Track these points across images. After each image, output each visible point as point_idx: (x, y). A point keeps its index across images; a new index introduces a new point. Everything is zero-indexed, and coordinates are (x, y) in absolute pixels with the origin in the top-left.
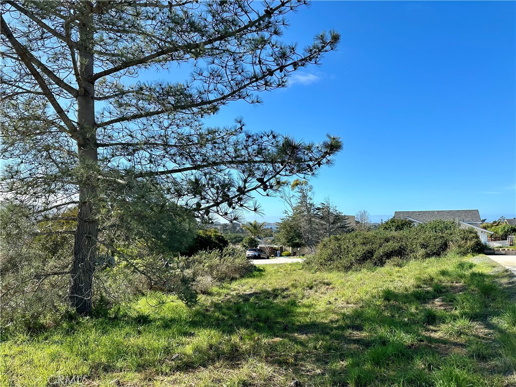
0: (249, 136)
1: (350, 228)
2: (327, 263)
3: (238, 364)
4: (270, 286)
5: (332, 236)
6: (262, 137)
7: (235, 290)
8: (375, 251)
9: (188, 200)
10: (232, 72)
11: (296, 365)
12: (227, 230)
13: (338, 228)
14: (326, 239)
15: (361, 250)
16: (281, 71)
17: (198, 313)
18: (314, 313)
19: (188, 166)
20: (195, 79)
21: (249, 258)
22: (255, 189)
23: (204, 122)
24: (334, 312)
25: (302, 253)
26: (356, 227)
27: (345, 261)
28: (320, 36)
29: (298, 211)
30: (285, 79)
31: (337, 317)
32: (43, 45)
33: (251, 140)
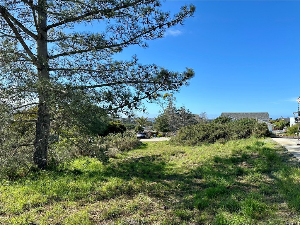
0: (140, 67)
1: (196, 122)
2: (183, 141)
3: (132, 197)
4: (150, 153)
5: (186, 126)
6: (148, 68)
7: (130, 156)
8: (210, 135)
9: (104, 104)
10: (131, 28)
11: (165, 197)
12: (125, 121)
13: (189, 121)
14: (182, 128)
15: (202, 134)
16: (160, 28)
17: (109, 168)
18: (175, 169)
19: (104, 83)
20: (108, 31)
21: (138, 138)
22: (144, 98)
23: (113, 57)
24: (186, 168)
25: (168, 135)
26: (199, 121)
27: (193, 140)
28: (184, 8)
29: (167, 112)
30: (162, 33)
31: (188, 171)
32: (16, 7)
33: (141, 69)
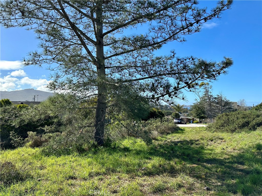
0: (179, 60)
1: (234, 109)
2: (221, 127)
3: (175, 176)
4: (188, 138)
5: (224, 113)
6: (186, 60)
7: (169, 139)
8: (250, 122)
9: (147, 94)
10: (170, 26)
11: (206, 179)
12: (163, 108)
13: (227, 109)
14: (219, 115)
15: (241, 121)
16: (197, 23)
17: (152, 149)
18: (214, 153)
19: (147, 76)
20: (151, 32)
21: (176, 123)
22: (183, 87)
23: (154, 54)
24: (226, 154)
25: (205, 122)
26: (237, 108)
27: (231, 127)
28: (221, 2)
29: (203, 100)
30: (199, 27)
31: (228, 157)
32: (81, 22)
33: (180, 61)
